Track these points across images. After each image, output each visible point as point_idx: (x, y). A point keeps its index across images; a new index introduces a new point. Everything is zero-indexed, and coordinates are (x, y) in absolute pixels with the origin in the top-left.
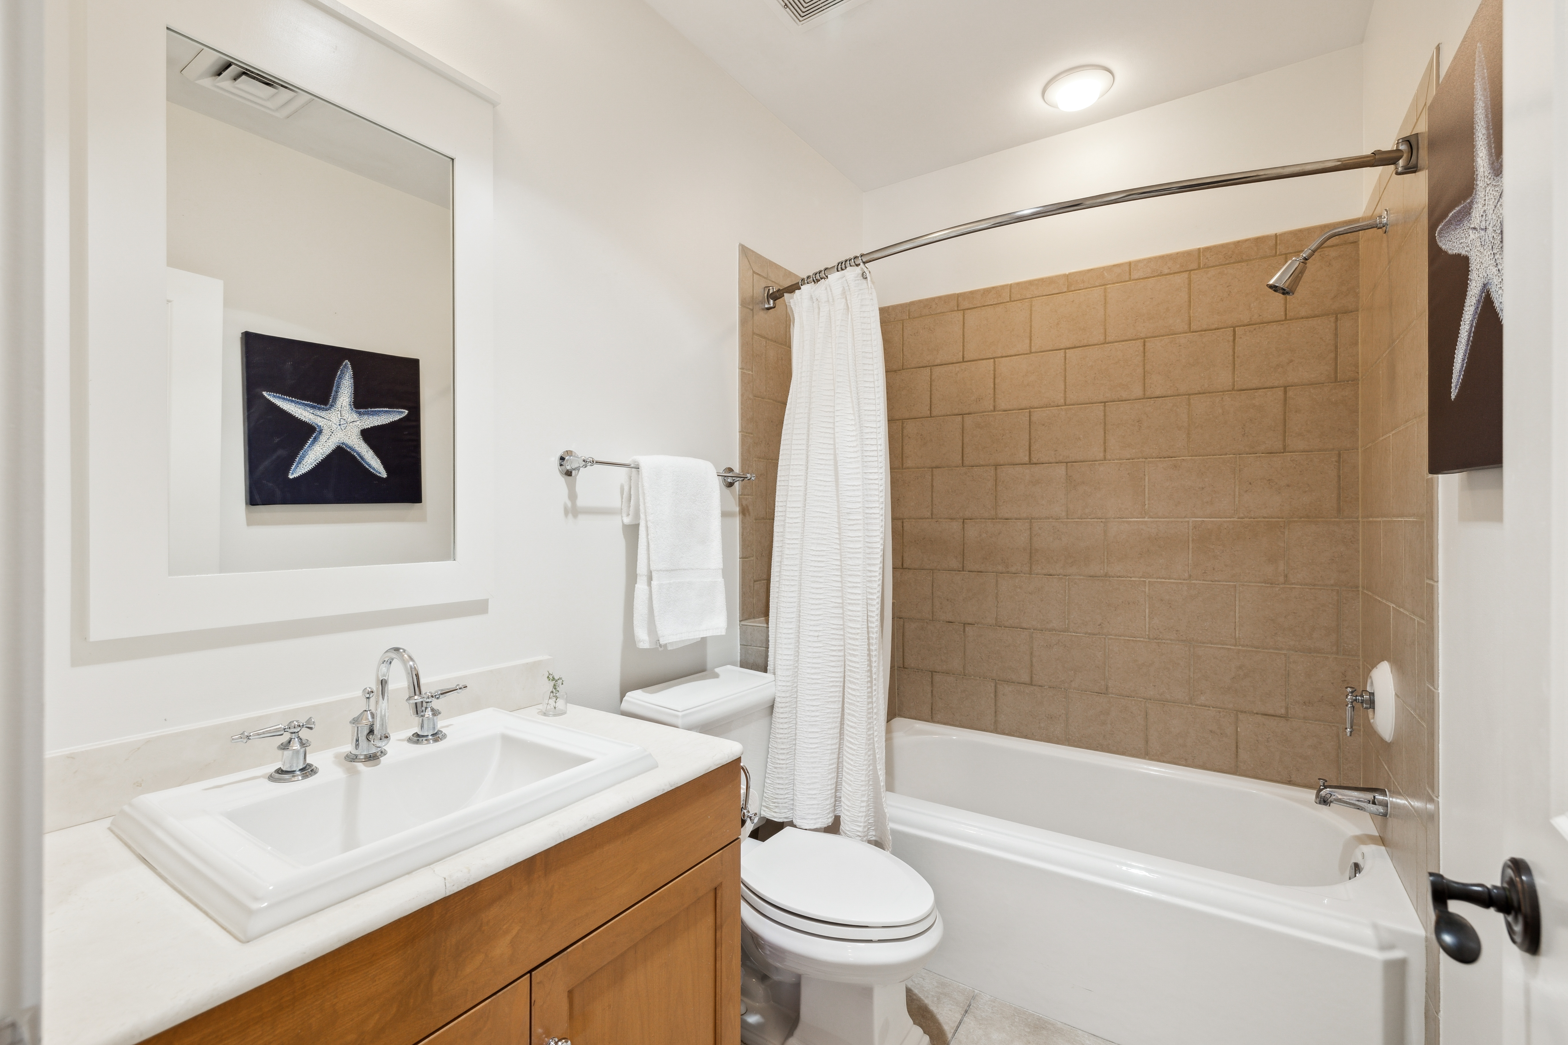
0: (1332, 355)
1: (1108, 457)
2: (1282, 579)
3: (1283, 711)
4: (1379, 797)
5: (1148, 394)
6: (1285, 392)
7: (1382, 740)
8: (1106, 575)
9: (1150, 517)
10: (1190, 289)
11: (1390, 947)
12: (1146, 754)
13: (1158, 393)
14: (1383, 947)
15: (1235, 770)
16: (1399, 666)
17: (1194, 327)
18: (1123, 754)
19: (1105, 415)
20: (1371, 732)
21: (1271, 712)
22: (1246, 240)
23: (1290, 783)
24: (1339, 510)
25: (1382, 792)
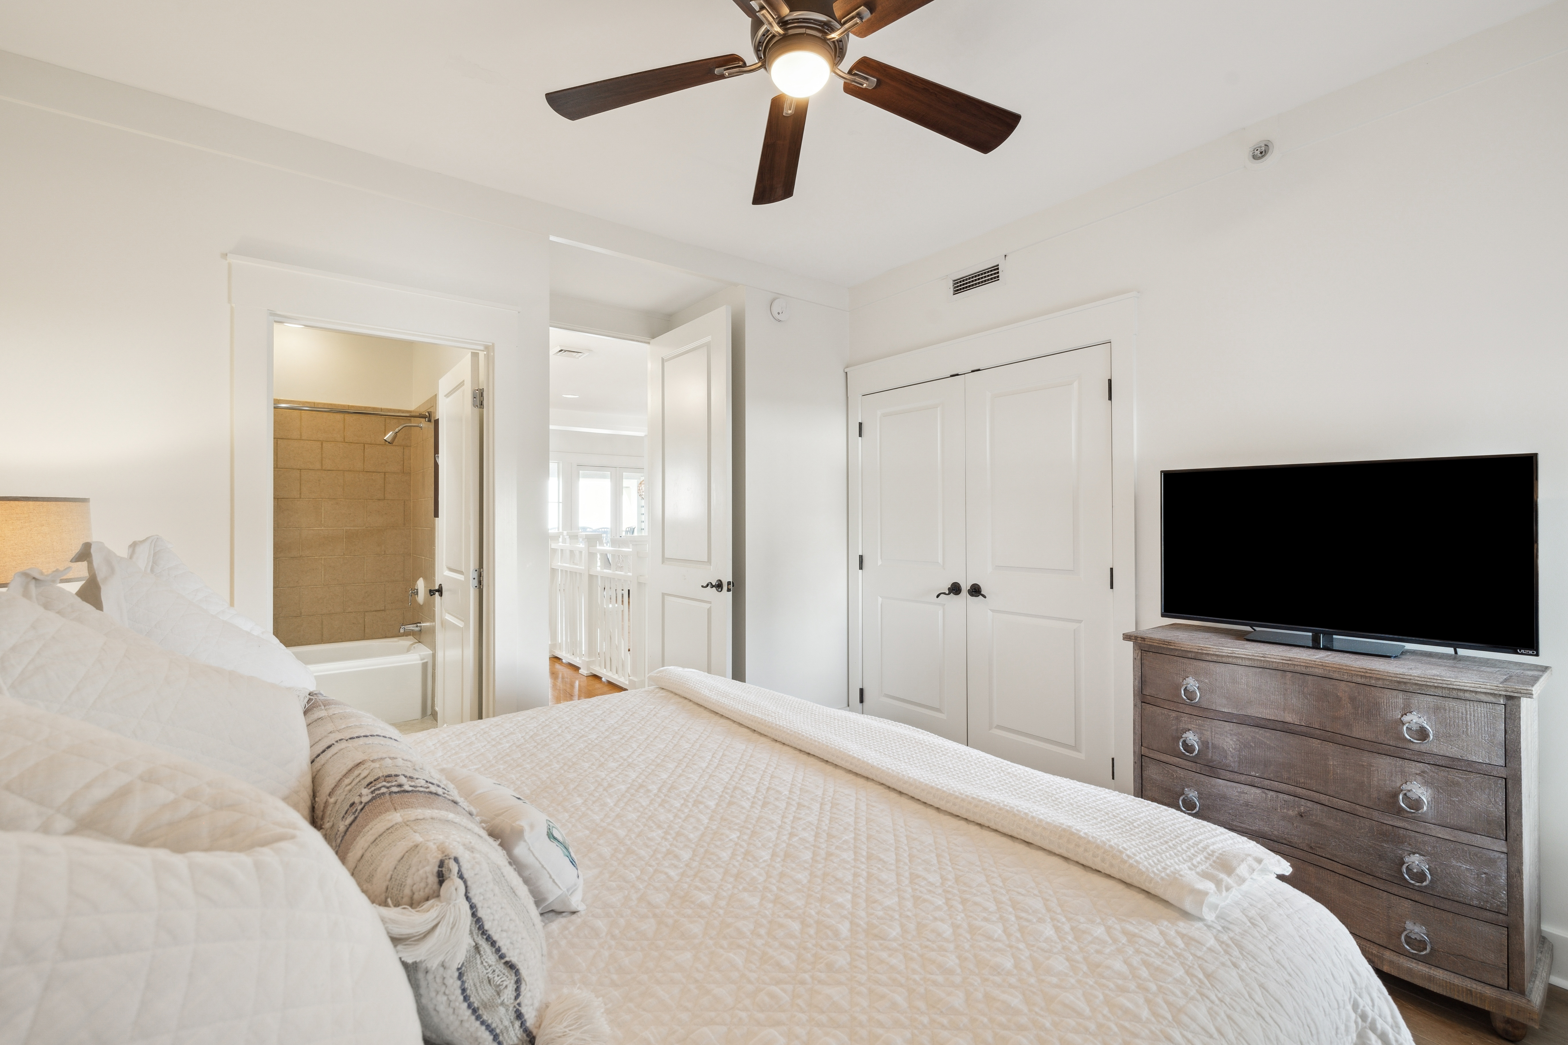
0: (402, 462)
1: (302, 497)
2: (383, 553)
3: (383, 608)
4: (418, 625)
5: (324, 468)
6: (385, 475)
7: (419, 604)
8: (301, 557)
9: (325, 527)
10: (344, 422)
11: (424, 659)
12: (322, 641)
13: (329, 468)
14: (422, 660)
15: (364, 638)
16: (425, 579)
17: (346, 441)
18: (310, 644)
19: (300, 476)
20: (416, 601)
21: (379, 609)
22: (369, 407)
23: (386, 637)
24: (404, 524)
25: (420, 623)
